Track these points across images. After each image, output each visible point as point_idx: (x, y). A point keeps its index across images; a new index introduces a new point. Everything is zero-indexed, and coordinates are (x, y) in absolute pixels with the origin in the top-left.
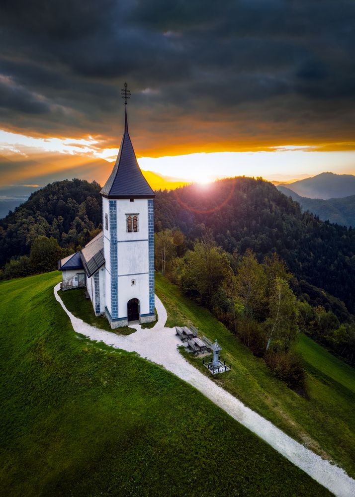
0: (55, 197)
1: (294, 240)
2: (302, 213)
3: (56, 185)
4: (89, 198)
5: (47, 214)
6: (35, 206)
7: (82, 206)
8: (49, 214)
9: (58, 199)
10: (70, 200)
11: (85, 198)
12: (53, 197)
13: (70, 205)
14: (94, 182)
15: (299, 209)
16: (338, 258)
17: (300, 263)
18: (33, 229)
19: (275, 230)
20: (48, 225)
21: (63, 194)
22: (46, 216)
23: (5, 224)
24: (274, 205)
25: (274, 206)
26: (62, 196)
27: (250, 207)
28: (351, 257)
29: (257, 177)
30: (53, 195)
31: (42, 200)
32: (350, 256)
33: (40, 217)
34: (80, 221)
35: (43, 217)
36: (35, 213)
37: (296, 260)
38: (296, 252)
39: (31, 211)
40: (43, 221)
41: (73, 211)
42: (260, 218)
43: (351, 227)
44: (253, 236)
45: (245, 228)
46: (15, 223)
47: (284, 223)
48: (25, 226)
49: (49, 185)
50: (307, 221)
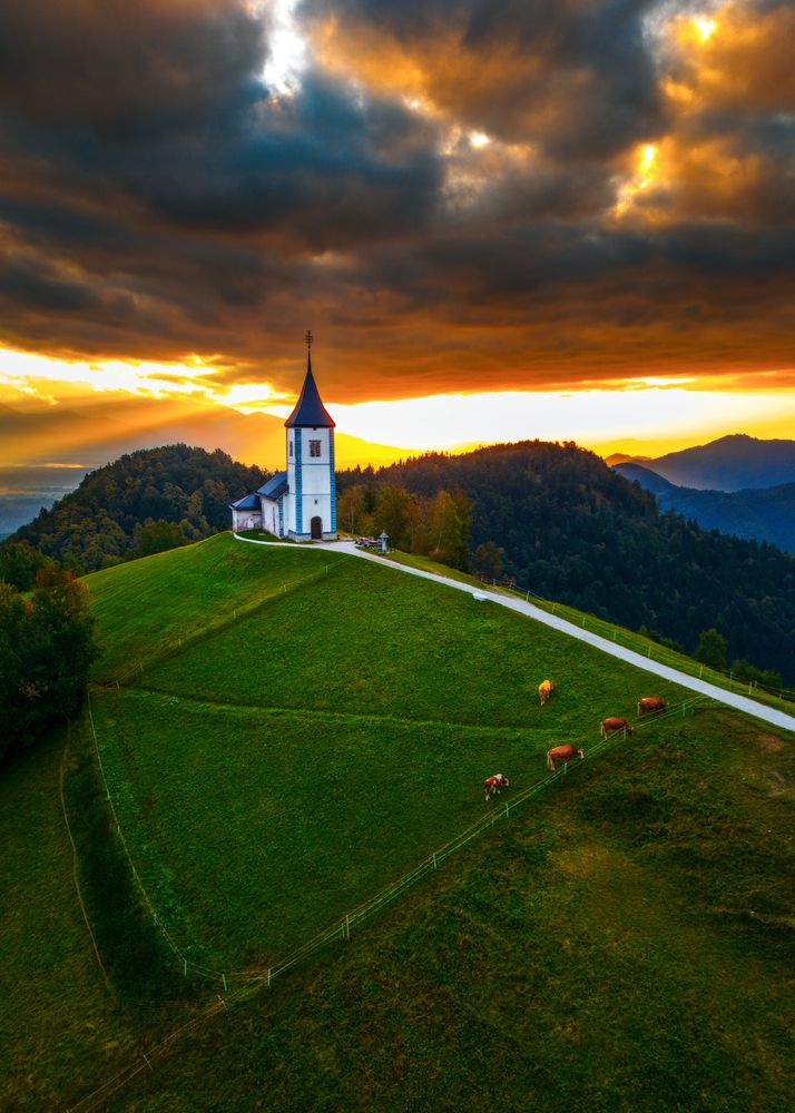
0: (139, 481)
1: (641, 567)
2: (661, 513)
3: (139, 458)
4: (209, 482)
5: (121, 513)
6: (95, 498)
7: (196, 497)
8: (126, 513)
9: (144, 485)
10: (168, 486)
11: (201, 483)
12: (133, 481)
13: (169, 497)
14: (219, 452)
15: (654, 506)
16: (733, 602)
17: (652, 611)
18: (93, 543)
19: (601, 547)
20: (123, 534)
21: (153, 475)
22: (119, 517)
23: (34, 534)
24: (599, 497)
25: (598, 499)
26: (152, 478)
27: (548, 500)
28: (761, 599)
29: (565, 443)
30: (134, 477)
31: (111, 487)
32: (759, 599)
33: (107, 521)
34: (191, 526)
35: (115, 520)
36: (95, 514)
37: (645, 604)
38: (645, 590)
39: (88, 509)
40: (114, 528)
41: (176, 509)
42: (568, 522)
43: (764, 542)
44: (554, 558)
45: (538, 544)
46: (55, 532)
47: (620, 533)
48: (76, 537)
49: (125, 458)
50: (671, 530)
